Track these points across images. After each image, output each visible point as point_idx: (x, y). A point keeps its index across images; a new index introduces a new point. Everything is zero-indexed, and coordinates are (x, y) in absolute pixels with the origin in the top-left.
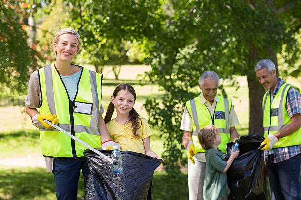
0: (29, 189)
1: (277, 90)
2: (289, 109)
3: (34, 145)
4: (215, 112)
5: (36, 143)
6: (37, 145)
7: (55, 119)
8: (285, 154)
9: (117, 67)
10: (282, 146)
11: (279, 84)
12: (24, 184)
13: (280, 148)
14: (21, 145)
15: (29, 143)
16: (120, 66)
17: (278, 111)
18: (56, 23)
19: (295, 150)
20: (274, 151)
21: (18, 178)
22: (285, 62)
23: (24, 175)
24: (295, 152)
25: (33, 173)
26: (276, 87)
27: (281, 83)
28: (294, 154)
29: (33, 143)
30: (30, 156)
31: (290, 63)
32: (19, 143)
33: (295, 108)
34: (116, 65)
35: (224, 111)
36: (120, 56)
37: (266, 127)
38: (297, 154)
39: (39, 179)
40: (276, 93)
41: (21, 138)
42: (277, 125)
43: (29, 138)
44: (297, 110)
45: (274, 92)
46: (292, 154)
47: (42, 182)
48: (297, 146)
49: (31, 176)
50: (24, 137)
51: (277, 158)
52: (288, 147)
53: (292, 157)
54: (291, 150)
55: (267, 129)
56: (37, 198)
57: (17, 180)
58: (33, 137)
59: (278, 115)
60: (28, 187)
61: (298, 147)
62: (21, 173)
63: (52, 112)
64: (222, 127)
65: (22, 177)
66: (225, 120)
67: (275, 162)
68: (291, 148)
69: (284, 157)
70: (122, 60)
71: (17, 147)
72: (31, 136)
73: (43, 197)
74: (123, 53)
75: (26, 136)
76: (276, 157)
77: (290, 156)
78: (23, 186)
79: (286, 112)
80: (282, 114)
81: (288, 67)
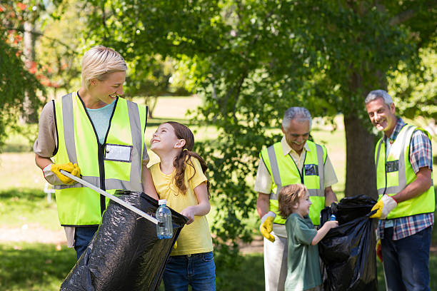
0: (24, 275)
1: (396, 134)
2: (414, 160)
3: (31, 211)
4: (304, 165)
5: (34, 207)
6: (35, 210)
7: (76, 169)
8: (410, 227)
9: (152, 100)
10: (404, 216)
11: (399, 125)
12: (17, 267)
13: (402, 218)
14: (13, 209)
15: (24, 207)
16: (156, 97)
17: (398, 164)
18: (64, 33)
19: (425, 220)
20: (394, 223)
21: (9, 258)
22: (397, 96)
23: (17, 254)
24: (424, 224)
25: (31, 251)
26: (394, 130)
27: (401, 124)
28: (423, 226)
29: (30, 208)
30: (25, 227)
31: (403, 99)
32: (9, 208)
33: (422, 158)
34: (149, 96)
35: (317, 164)
36: (156, 84)
37: (380, 189)
38: (426, 226)
39: (40, 261)
40: (394, 140)
41: (12, 200)
42: (397, 184)
43: (24, 200)
44: (425, 162)
45: (392, 137)
46: (419, 227)
47: (43, 264)
48: (427, 214)
49: (27, 255)
50: (17, 199)
51: (398, 232)
52: (414, 216)
53: (419, 230)
54: (418, 221)
55: (383, 192)
56: (36, 287)
57: (8, 262)
58: (29, 199)
59: (397, 170)
60: (23, 272)
61: (429, 215)
62: (13, 251)
63: (72, 159)
64: (315, 188)
65: (15, 257)
66: (318, 177)
67: (395, 239)
68: (417, 217)
69: (407, 231)
70: (160, 88)
71: (6, 212)
72: (27, 196)
73: (46, 286)
74: (161, 80)
75: (19, 197)
76: (396, 231)
77: (417, 229)
78: (16, 270)
79: (410, 166)
80: (404, 169)
81: (399, 102)
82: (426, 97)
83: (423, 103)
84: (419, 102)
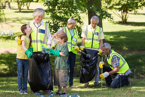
4: (95, 32)
22: (106, 3)
31: (108, 3)
35: (98, 32)
81: (107, 5)
82: (115, 3)
83: (115, 5)
84: (113, 5)
